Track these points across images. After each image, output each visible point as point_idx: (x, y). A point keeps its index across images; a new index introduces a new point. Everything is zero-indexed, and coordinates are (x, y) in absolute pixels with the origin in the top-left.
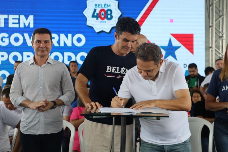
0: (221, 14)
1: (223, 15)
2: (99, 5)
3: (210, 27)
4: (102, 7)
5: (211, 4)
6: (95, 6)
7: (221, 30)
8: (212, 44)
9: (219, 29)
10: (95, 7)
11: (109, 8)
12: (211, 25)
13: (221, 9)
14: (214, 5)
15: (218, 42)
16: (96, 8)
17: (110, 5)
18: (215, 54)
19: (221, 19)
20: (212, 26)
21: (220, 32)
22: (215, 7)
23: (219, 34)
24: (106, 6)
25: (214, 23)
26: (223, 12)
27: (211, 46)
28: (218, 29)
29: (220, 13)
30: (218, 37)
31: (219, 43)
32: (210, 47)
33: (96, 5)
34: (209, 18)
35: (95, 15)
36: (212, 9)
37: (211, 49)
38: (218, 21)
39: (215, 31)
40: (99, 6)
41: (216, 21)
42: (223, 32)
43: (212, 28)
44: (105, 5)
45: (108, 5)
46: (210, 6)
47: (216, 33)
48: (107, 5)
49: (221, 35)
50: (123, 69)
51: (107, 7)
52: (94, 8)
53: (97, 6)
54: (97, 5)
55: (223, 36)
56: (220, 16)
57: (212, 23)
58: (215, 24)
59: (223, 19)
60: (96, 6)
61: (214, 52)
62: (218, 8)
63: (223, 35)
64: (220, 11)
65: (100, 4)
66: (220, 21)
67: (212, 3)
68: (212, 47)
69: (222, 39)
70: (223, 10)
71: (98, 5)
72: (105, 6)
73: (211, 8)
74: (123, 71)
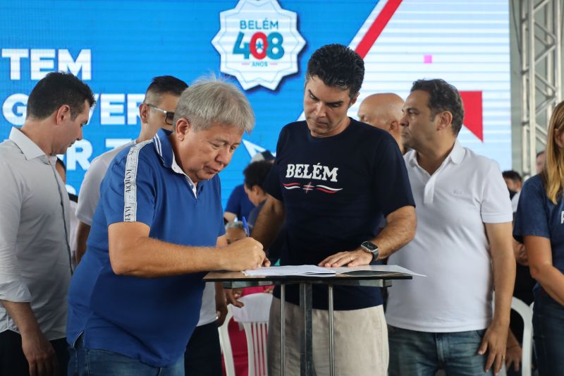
0: (549, 42)
1: (554, 43)
2: (251, 23)
3: (523, 73)
4: (257, 28)
5: (524, 16)
6: (241, 25)
7: (549, 81)
8: (528, 116)
9: (546, 78)
10: (241, 28)
11: (274, 30)
12: (525, 68)
13: (549, 29)
14: (533, 21)
15: (542, 111)
16: (243, 31)
17: (277, 23)
18: (537, 139)
19: (549, 54)
20: (527, 71)
21: (547, 86)
22: (536, 24)
23: (546, 90)
24: (267, 25)
25: (533, 64)
26: (553, 36)
27: (525, 119)
28: (544, 79)
29: (546, 39)
30: (544, 98)
31: (546, 111)
32: (524, 124)
33: (243, 23)
34: (520, 51)
35: (242, 46)
36: (528, 30)
37: (525, 128)
38: (542, 58)
39: (536, 82)
40: (251, 27)
41: (536, 59)
42: (554, 85)
43: (528, 75)
44: (266, 23)
45: (272, 23)
46: (522, 21)
47: (537, 88)
48: (269, 23)
49: (550, 92)
50: (318, 169)
51: (269, 26)
52: (238, 30)
53: (245, 24)
54: (245, 22)
55: (556, 94)
56: (547, 47)
57: (528, 64)
58: (536, 67)
59: (554, 53)
60: (243, 26)
61: (533, 135)
62: (542, 26)
63: (554, 92)
64: (546, 34)
65: (253, 21)
66: (546, 59)
67: (528, 15)
68: (528, 123)
69: (552, 102)
70: (554, 32)
71: (247, 24)
72: (264, 25)
73: (524, 27)
74: (318, 172)
